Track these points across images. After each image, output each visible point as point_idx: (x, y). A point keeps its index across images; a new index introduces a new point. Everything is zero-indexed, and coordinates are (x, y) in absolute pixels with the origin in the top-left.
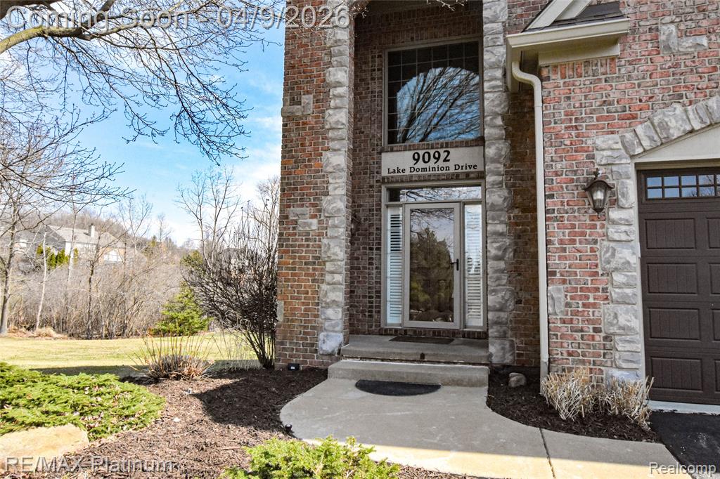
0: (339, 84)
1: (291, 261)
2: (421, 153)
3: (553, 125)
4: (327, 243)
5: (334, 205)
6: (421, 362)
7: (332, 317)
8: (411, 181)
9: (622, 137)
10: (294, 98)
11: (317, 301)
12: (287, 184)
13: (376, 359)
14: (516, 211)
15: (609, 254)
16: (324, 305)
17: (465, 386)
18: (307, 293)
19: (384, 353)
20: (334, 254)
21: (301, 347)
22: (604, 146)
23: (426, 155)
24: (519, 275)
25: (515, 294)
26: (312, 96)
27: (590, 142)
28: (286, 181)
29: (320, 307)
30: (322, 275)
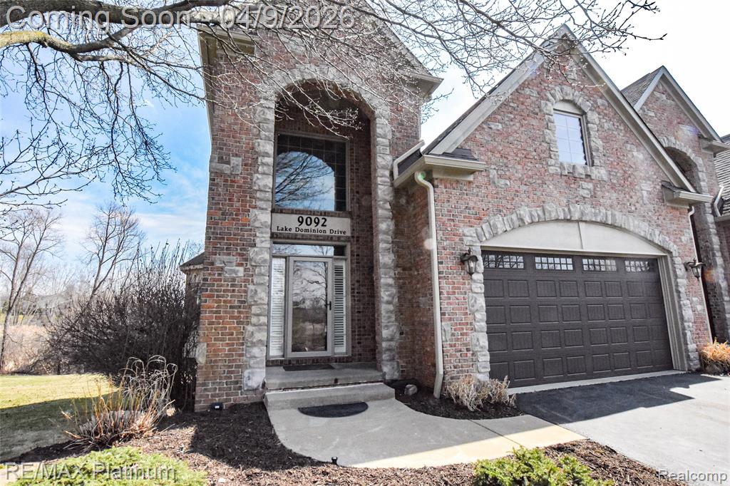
0: (266, 155)
1: (216, 305)
2: (305, 217)
3: (440, 217)
4: (253, 289)
5: (262, 256)
6: (334, 386)
7: (257, 355)
8: (296, 239)
9: (476, 229)
10: (222, 157)
11: (241, 341)
12: (213, 233)
13: (297, 388)
14: (399, 270)
15: (473, 301)
16: (249, 344)
17: (379, 399)
18: (232, 334)
19: (304, 382)
20: (260, 299)
21: (225, 386)
22: (468, 234)
23: (309, 220)
24: (402, 314)
25: (399, 328)
26: (240, 159)
27: (461, 230)
28: (212, 230)
29: (244, 347)
30: (247, 317)
